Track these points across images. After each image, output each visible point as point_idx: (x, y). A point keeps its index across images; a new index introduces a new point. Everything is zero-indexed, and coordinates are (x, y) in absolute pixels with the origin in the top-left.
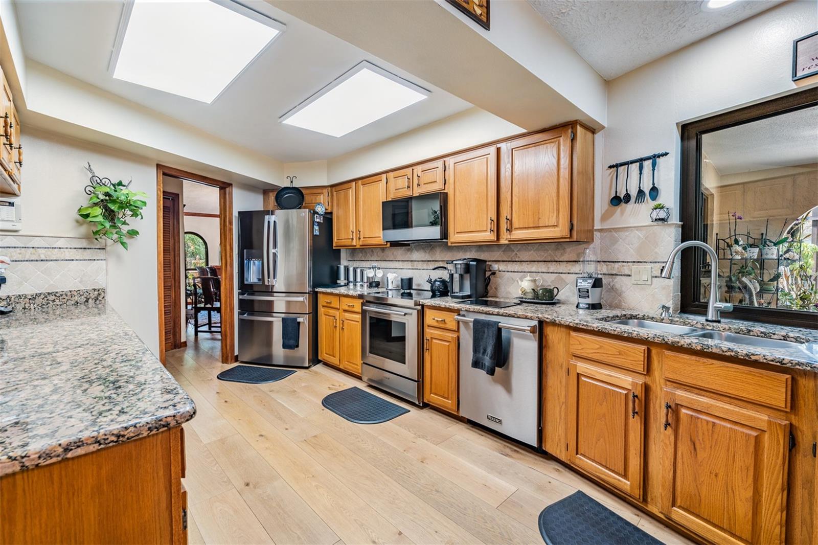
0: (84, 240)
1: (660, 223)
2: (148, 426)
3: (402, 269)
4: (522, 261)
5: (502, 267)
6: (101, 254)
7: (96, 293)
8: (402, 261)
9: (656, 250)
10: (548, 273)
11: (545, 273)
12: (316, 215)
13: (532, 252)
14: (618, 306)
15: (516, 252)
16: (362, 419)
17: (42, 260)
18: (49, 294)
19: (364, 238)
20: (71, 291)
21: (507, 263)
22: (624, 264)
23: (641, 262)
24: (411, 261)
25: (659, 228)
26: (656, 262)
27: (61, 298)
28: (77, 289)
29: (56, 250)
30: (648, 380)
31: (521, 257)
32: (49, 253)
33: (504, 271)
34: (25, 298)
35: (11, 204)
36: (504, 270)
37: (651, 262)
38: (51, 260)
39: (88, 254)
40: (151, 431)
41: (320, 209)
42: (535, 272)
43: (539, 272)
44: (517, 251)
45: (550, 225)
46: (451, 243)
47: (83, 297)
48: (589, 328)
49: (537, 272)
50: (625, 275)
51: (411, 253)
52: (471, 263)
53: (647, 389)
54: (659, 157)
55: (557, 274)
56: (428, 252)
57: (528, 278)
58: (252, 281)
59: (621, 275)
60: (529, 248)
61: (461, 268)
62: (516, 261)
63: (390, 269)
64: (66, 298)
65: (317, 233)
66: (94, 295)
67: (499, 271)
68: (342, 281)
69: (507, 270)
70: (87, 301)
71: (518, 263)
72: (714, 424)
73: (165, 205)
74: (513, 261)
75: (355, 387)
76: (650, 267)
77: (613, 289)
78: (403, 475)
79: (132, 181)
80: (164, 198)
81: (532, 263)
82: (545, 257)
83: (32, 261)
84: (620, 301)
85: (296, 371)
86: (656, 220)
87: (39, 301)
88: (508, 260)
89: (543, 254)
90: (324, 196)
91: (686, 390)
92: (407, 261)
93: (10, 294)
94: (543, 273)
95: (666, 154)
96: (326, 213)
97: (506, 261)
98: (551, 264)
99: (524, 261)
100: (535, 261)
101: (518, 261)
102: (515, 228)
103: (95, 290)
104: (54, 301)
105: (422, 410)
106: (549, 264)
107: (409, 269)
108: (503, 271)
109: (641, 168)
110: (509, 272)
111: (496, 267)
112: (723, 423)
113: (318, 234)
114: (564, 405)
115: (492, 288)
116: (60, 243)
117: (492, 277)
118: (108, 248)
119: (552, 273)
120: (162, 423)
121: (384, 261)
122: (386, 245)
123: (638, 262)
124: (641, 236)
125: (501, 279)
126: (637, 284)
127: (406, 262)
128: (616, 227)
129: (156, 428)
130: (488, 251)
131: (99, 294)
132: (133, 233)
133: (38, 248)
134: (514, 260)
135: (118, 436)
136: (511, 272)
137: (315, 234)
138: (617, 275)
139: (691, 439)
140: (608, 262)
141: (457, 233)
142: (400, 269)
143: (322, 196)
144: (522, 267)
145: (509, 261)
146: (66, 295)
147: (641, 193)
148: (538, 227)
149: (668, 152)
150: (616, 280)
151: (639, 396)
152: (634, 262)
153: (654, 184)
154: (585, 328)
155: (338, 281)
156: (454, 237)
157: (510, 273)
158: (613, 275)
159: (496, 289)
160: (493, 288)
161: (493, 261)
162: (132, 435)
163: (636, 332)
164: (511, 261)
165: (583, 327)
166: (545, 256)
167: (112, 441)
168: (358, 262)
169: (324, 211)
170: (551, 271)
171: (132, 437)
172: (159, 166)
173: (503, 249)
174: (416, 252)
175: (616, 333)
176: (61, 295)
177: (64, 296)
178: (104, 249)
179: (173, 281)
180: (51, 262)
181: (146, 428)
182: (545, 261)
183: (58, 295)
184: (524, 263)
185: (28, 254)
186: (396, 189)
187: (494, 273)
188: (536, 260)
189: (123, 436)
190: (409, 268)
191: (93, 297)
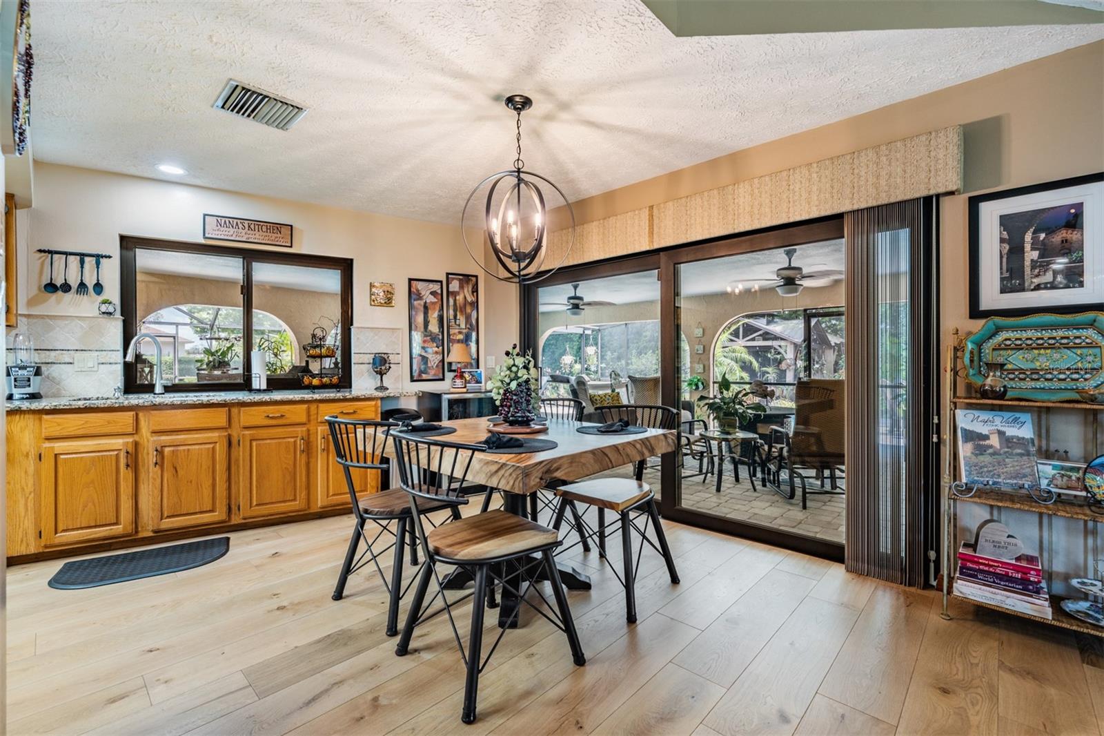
1: (105, 316)
9: (102, 340)
14: (56, 395)
22: (64, 352)
23: (85, 350)
25: (104, 321)
26: (102, 351)
30: (136, 438)
37: (97, 351)
48: (73, 407)
50: (65, 363)
53: (136, 444)
54: (102, 257)
59: (60, 363)
72: (188, 450)
76: (96, 354)
77: (48, 378)
84: (59, 390)
86: (104, 313)
91: (168, 435)
95: (110, 257)
109: (82, 263)
112: (193, 447)
114: (32, 494)
123: (82, 350)
124: (85, 326)
126: (81, 371)
128: (49, 314)
138: (54, 363)
139: (173, 466)
140: (40, 350)
147: (82, 286)
149: (111, 255)
150: (52, 368)
151: (130, 451)
152: (77, 350)
153: (98, 280)
154: (68, 407)
158: (48, 363)
165: (65, 407)
175: (106, 406)
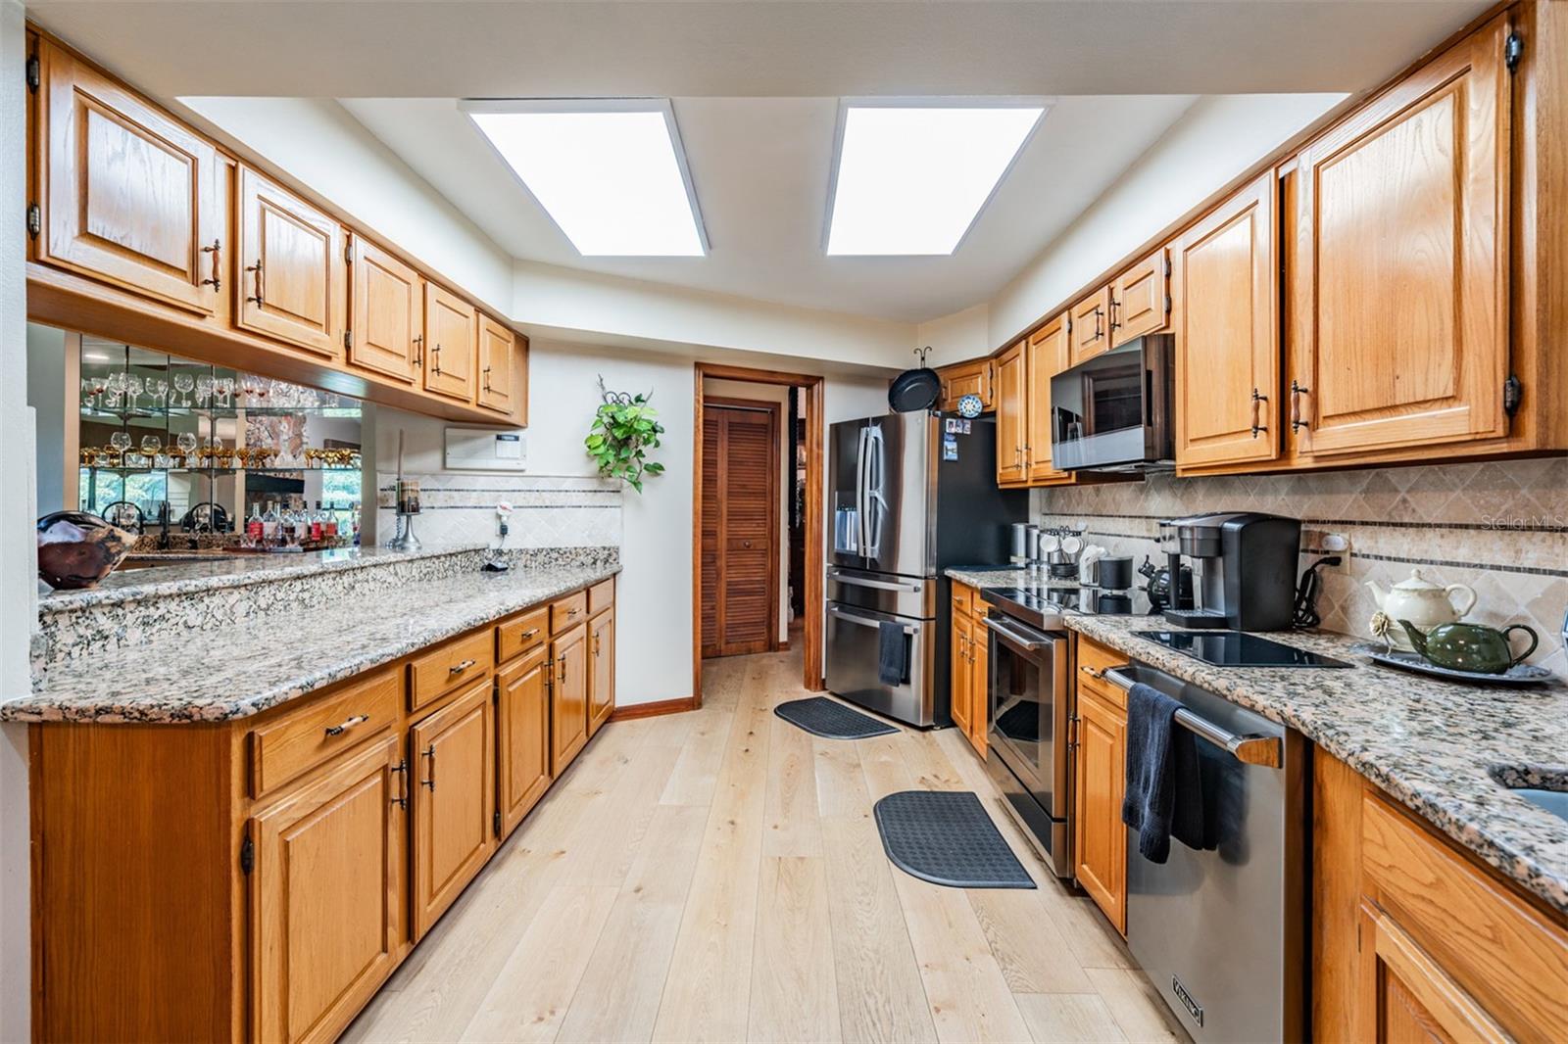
0: (595, 480)
2: (173, 711)
3: (1129, 536)
4: (1423, 525)
5: (1361, 540)
6: (615, 499)
7: (606, 552)
8: (1130, 517)
10: (1518, 570)
11: (1506, 568)
12: (948, 420)
13: (1458, 492)
15: (1403, 494)
16: (911, 861)
17: (547, 507)
18: (552, 550)
19: (1037, 463)
20: (576, 548)
21: (1376, 528)
24: (1147, 517)
27: (565, 556)
28: (583, 546)
29: (562, 493)
31: (1420, 511)
32: (554, 497)
33: (1368, 556)
34: (527, 553)
35: (517, 439)
36: (1365, 552)
38: (557, 507)
39: (599, 499)
40: (173, 719)
41: (970, 407)
42: (1469, 565)
43: (1482, 566)
44: (1408, 492)
45: (1430, 397)
46: (1184, 470)
47: (589, 557)
49: (1475, 566)
51: (1147, 496)
52: (1227, 525)
55: (1554, 578)
56: (1179, 495)
57: (1412, 583)
58: (848, 548)
60: (1447, 478)
61: (1192, 540)
62: (1402, 525)
63: (1109, 535)
64: (571, 557)
65: (952, 456)
66: (603, 555)
67: (1353, 555)
68: (1019, 559)
69: (1375, 553)
70: (594, 563)
71: (1412, 530)
73: (707, 418)
74: (1395, 525)
75: (974, 794)
78: (869, 1012)
79: (654, 393)
80: (704, 406)
81: (1458, 531)
82: (1507, 512)
83: (537, 507)
85: (899, 731)
87: (541, 558)
88: (1378, 520)
89: (1495, 500)
90: (983, 378)
92: (1140, 517)
93: (513, 548)
94: (1499, 568)
96: (983, 415)
97: (1374, 524)
98: (1529, 539)
99: (1429, 526)
100: (1467, 527)
101: (1411, 525)
102: (1325, 418)
103: (604, 548)
104: (557, 560)
105: (1069, 898)
106: (1523, 539)
107: (1143, 538)
108: (1363, 556)
110: (1381, 558)
111: (1338, 540)
113: (955, 457)
115: (1333, 608)
116: (567, 485)
117: (1327, 573)
118: (624, 491)
119: (1531, 571)
120: (185, 712)
121: (1098, 516)
122: (1070, 477)
125: (1358, 581)
127: (1138, 520)
129: (178, 716)
130: (1320, 493)
131: (610, 555)
132: (656, 469)
133: (544, 491)
134: (1398, 520)
135: (142, 713)
136: (1389, 559)
137: (945, 458)
141: (1191, 440)
142: (1125, 536)
143: (980, 379)
144: (1424, 546)
145: (1381, 524)
146: (571, 553)
148: (1393, 408)
155: (1013, 559)
156: (1189, 455)
157: (1385, 563)
159: (1344, 609)
160: (1337, 607)
161: (1335, 522)
162: (154, 717)
163: (1529, 861)
164: (1388, 524)
166: (1504, 508)
167: (136, 718)
168: (1057, 517)
169: (980, 411)
170: (1528, 564)
171: (155, 720)
172: (698, 365)
173: (1365, 484)
174: (1156, 495)
176: (565, 553)
177: (568, 554)
178: (619, 492)
179: (769, 542)
180: (556, 510)
181: (169, 713)
182: (1504, 528)
183: (561, 552)
184: (1429, 533)
185: (532, 499)
186: (1083, 344)
187: (1335, 561)
188: (1470, 521)
189: (146, 715)
190: (1141, 535)
191: (602, 558)
